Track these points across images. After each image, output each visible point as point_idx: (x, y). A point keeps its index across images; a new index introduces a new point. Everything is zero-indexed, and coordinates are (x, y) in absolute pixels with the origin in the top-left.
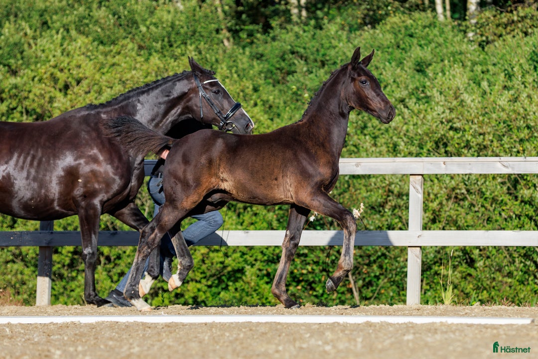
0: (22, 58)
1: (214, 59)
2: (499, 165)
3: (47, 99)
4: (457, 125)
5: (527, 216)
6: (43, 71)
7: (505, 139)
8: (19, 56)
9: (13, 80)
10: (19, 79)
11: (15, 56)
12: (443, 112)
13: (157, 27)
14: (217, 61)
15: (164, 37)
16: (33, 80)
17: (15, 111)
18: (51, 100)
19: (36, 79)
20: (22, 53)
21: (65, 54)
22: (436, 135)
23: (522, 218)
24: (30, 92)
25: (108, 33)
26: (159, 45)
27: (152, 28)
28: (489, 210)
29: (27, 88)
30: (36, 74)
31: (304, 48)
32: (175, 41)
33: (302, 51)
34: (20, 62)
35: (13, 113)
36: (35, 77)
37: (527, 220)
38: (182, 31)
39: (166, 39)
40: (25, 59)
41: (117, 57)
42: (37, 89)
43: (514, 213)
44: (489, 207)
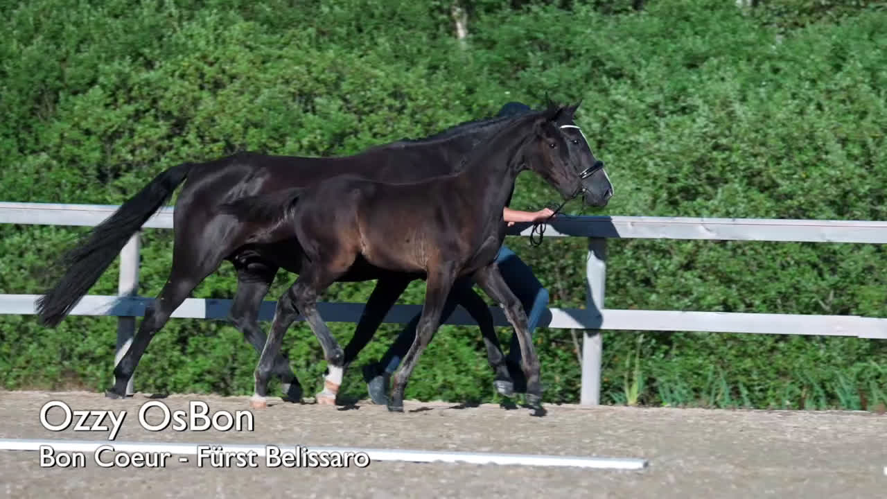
0: (161, 46)
1: (415, 50)
2: (701, 228)
3: (190, 99)
4: (723, 141)
5: (809, 262)
6: (186, 64)
7: (784, 162)
8: (156, 43)
9: (144, 75)
10: (152, 73)
11: (150, 45)
12: (706, 126)
13: (342, 7)
14: (419, 51)
15: (351, 20)
16: (172, 76)
17: (147, 114)
18: (196, 102)
19: (177, 73)
20: (160, 38)
21: (220, 40)
22: (695, 154)
23: (802, 266)
24: (166, 89)
25: (279, 13)
26: (343, 31)
27: (337, 8)
28: (760, 253)
29: (163, 84)
30: (177, 67)
31: (545, 33)
32: (366, 25)
33: (541, 36)
34: (158, 51)
35: (144, 117)
36: (174, 71)
37: (809, 267)
38: (377, 13)
39: (354, 23)
40: (165, 48)
41: (285, 49)
42: (177, 86)
43: (792, 258)
44: (761, 250)
